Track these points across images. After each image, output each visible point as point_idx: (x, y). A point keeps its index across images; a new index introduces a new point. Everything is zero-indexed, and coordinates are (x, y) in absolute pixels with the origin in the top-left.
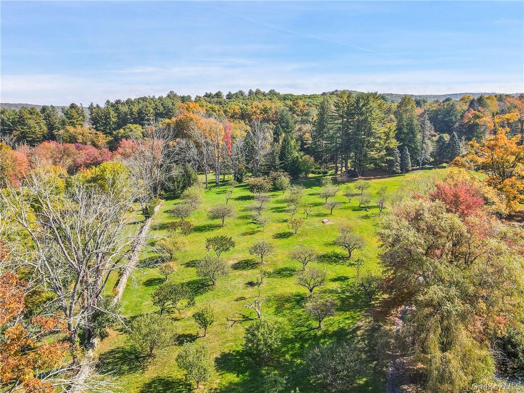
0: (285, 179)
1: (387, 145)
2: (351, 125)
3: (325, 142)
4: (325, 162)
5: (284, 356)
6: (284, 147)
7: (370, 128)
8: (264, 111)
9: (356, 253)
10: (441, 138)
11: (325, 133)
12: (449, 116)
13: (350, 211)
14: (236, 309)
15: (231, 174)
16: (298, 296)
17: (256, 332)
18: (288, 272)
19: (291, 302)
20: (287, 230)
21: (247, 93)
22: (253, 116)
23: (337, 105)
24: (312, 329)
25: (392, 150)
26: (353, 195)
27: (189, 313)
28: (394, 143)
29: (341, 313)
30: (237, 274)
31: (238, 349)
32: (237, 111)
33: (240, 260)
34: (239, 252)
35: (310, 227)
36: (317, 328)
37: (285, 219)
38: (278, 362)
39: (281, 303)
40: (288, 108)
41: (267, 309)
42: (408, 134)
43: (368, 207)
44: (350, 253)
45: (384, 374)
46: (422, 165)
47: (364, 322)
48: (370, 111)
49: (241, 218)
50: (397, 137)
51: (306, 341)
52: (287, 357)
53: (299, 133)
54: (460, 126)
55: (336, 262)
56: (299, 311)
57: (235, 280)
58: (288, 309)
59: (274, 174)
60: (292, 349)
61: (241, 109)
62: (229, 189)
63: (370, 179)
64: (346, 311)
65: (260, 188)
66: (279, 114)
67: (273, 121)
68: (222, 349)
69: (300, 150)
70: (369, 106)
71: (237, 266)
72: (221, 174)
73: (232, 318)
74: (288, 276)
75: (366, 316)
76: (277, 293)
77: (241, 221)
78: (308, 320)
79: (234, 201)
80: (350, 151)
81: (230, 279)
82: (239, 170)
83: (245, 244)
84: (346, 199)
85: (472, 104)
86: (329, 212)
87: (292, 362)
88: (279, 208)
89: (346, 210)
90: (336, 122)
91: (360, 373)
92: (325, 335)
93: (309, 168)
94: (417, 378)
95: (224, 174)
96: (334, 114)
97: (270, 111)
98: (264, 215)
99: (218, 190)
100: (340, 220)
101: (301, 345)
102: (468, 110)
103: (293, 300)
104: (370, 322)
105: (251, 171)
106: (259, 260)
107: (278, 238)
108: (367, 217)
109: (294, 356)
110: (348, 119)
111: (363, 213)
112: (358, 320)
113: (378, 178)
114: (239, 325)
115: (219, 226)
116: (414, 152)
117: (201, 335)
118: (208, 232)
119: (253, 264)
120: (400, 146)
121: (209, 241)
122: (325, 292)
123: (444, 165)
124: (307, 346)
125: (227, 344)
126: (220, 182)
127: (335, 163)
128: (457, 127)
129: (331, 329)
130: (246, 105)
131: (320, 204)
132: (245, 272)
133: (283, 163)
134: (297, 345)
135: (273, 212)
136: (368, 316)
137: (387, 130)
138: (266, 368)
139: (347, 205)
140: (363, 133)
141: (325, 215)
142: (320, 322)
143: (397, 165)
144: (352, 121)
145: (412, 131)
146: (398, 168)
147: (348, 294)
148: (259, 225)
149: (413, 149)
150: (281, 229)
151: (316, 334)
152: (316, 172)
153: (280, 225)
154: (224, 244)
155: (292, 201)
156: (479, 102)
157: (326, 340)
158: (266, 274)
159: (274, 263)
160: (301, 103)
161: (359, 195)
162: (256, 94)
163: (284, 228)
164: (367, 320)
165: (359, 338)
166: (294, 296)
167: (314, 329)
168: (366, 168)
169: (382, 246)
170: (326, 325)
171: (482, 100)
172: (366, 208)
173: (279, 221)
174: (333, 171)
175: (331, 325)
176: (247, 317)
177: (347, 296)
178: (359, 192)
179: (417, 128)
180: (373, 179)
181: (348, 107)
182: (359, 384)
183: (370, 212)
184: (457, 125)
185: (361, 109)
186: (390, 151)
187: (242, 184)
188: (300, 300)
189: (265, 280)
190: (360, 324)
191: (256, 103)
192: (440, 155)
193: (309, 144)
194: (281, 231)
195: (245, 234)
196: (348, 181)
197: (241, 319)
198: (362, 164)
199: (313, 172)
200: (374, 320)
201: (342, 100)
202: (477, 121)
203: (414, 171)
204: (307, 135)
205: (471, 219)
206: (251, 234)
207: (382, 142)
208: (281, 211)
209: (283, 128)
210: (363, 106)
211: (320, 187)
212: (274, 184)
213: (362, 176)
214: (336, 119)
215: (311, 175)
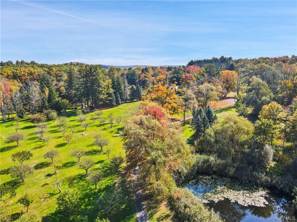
0: (54, 114)
1: (108, 92)
2: (89, 82)
3: (73, 91)
4: (75, 102)
5: (81, 208)
6: (50, 95)
7: (99, 83)
8: (30, 74)
9: (105, 148)
10: (132, 87)
11: (73, 86)
12: (134, 76)
13: (95, 127)
14: (44, 191)
15: (14, 113)
16: (80, 175)
17: (64, 198)
18: (70, 164)
19: (77, 179)
20: (63, 142)
21: (14, 63)
22: (23, 77)
23: (79, 71)
24: (92, 190)
25: (111, 94)
26: (96, 119)
27: (12, 202)
28: (111, 91)
29: (105, 178)
30: (38, 172)
31: (52, 212)
32: (9, 74)
33: (37, 163)
34: (35, 159)
35: (76, 138)
36: (95, 189)
37: (59, 136)
38: (78, 211)
39: (71, 181)
40: (46, 72)
41: (64, 186)
42: (117, 86)
43: (104, 124)
44: (102, 148)
45: (132, 200)
46: (125, 101)
47: (117, 180)
48: (98, 74)
49: (29, 139)
50: (113, 88)
51: (91, 196)
52: (83, 207)
53: (56, 87)
54: (139, 81)
55: (95, 154)
56: (82, 183)
57: (37, 175)
58: (76, 183)
59: (45, 111)
60: (84, 202)
61: (13, 73)
62: (15, 123)
63: (101, 110)
64: (107, 177)
65: (39, 121)
66: (41, 76)
67: (37, 80)
68: (42, 215)
69: (59, 97)
70: (97, 72)
71: (37, 167)
72: (7, 114)
73: (43, 196)
74: (70, 166)
75: (117, 177)
76: (67, 177)
77: (30, 141)
78: (88, 186)
79: (21, 130)
80: (90, 96)
81: (34, 176)
82: (20, 111)
83: (37, 154)
84: (92, 121)
85: (143, 71)
86: (84, 129)
87: (86, 209)
88: (54, 130)
89: (93, 127)
90: (80, 80)
91: (122, 204)
92: (100, 191)
93: (67, 106)
94: (147, 198)
95: (9, 114)
96: (78, 76)
97: (34, 74)
98: (45, 136)
99: (6, 125)
100: (92, 132)
101: (88, 199)
102: (141, 74)
103: (77, 178)
104: (120, 179)
105: (29, 111)
106: (51, 161)
107: (58, 147)
108: (105, 129)
109: (86, 206)
110: (86, 79)
111: (103, 127)
112: (114, 180)
113: (105, 109)
114: (48, 199)
115: (15, 147)
116: (121, 94)
117: (25, 212)
118: (8, 151)
119: (47, 164)
120: (114, 92)
121: (13, 156)
122: (94, 170)
123: (135, 100)
124: (92, 199)
125: (44, 212)
126: (6, 119)
127: (81, 102)
128: (137, 82)
129: (102, 187)
130: (16, 70)
131: (78, 125)
132: (43, 170)
133: (50, 105)
134: (87, 200)
135: (51, 133)
136: (118, 176)
137: (107, 84)
138: (72, 216)
139: (93, 124)
140: (95, 86)
141: (82, 131)
142: (96, 185)
143: (114, 102)
144: (89, 80)
145: (119, 84)
146: (115, 103)
147: (106, 168)
148: (44, 142)
149: (121, 93)
150: (59, 142)
151: (95, 192)
152: (70, 108)
153: (57, 140)
154: (25, 156)
155: (62, 125)
156: (145, 70)
157: (101, 193)
158: (58, 168)
159: (60, 161)
160: (54, 69)
161: (98, 118)
162: (21, 63)
163: (61, 141)
164: (119, 178)
165: (117, 187)
166: (77, 176)
167: (93, 190)
168: (99, 104)
169: (123, 140)
170: (99, 186)
171: (147, 69)
172: (104, 125)
173: (56, 138)
174: (80, 107)
175: (101, 185)
176: (52, 194)
177: (105, 169)
178: (98, 117)
179: (121, 83)
180: (103, 109)
181: (86, 72)
182: (123, 208)
183: (106, 126)
184: (137, 81)
185: (93, 73)
186: (109, 95)
187: (23, 119)
188: (81, 177)
189: (57, 171)
190: (116, 181)
191: (23, 69)
192: (133, 96)
193: (64, 93)
194: (59, 143)
195: (36, 148)
196: (90, 112)
197: (49, 196)
198: (96, 102)
199: (69, 109)
200: (122, 178)
201: (82, 68)
202: (146, 79)
203: (122, 104)
204: (63, 88)
205: (162, 121)
206: (39, 148)
207: (105, 90)
208: (55, 132)
209: (45, 84)
210: (94, 71)
211: (76, 116)
212: (48, 117)
213: (97, 108)
214: (80, 79)
215: (68, 111)
